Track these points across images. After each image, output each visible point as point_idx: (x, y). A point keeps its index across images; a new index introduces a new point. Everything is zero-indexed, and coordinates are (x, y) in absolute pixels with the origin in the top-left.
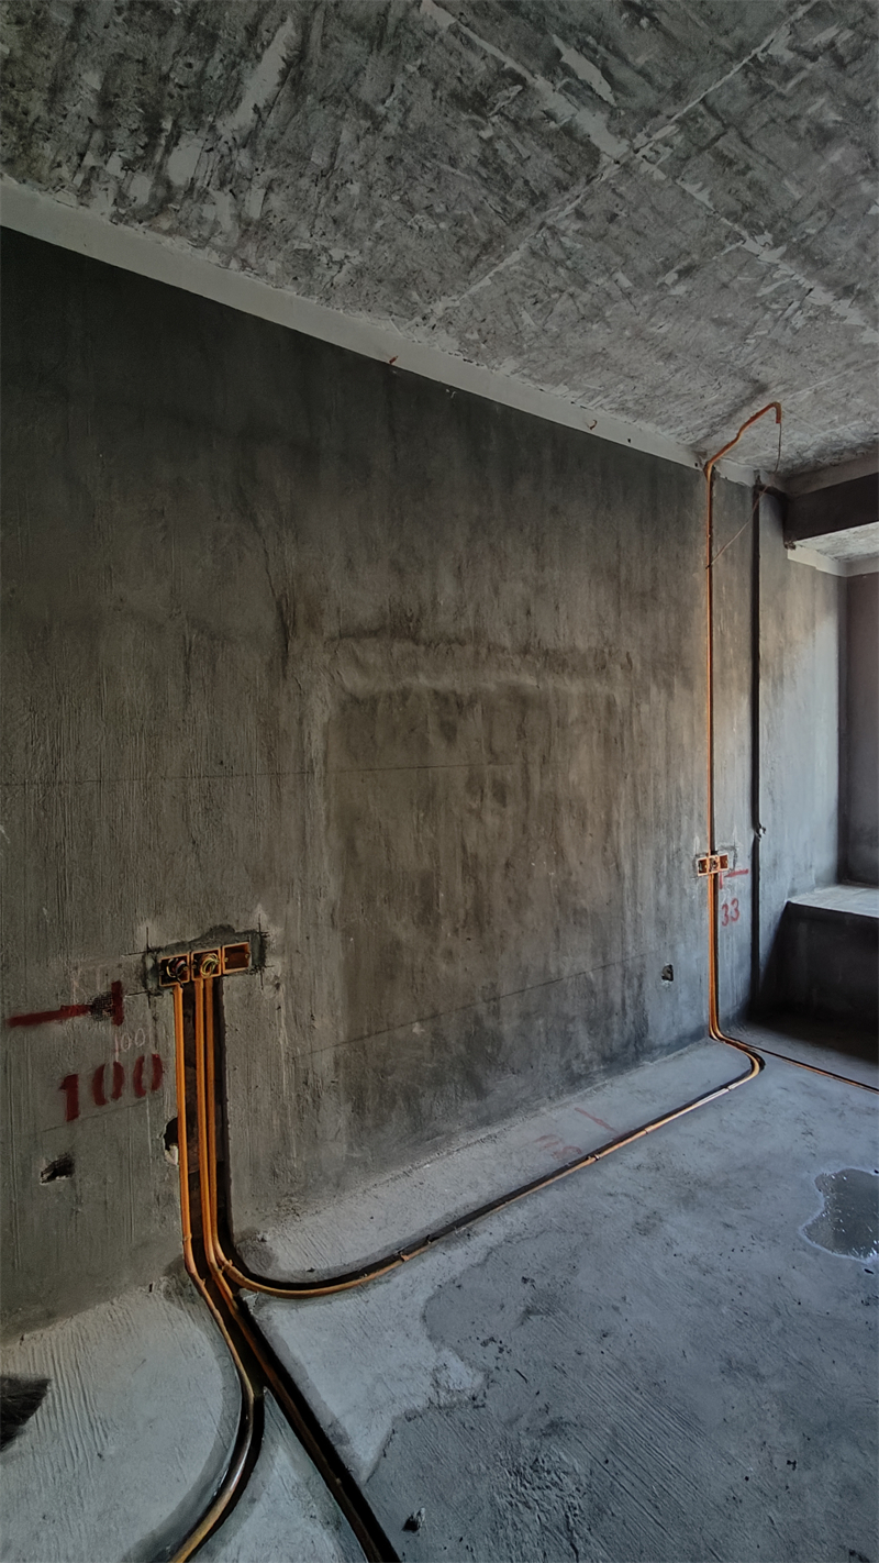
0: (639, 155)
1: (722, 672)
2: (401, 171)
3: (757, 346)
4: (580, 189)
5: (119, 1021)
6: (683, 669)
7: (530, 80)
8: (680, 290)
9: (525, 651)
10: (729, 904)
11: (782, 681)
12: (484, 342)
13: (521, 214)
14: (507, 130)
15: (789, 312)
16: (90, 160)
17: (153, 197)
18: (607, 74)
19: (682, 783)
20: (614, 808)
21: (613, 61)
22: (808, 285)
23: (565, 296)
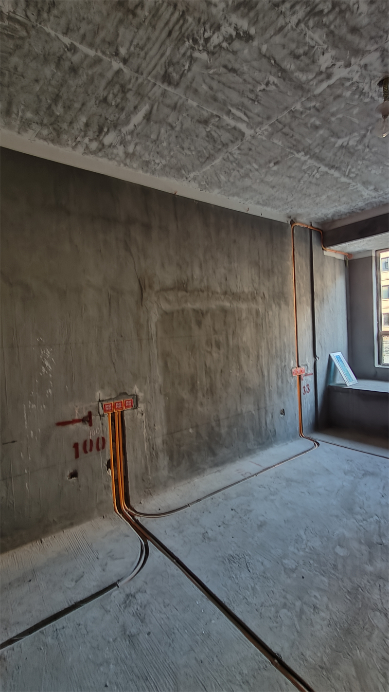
0: (258, 134)
1: (300, 299)
2: (180, 139)
3: (304, 183)
4: (239, 142)
5: (91, 425)
6: (285, 298)
7: (221, 116)
8: (275, 168)
9: (225, 293)
10: (306, 386)
11: (323, 301)
12: (207, 184)
13: (220, 150)
14: (214, 128)
15: (314, 173)
16: (79, 139)
17: (97, 148)
18: (245, 114)
19: (285, 340)
20: (260, 350)
21: (247, 112)
22: (318, 166)
23: (235, 171)
